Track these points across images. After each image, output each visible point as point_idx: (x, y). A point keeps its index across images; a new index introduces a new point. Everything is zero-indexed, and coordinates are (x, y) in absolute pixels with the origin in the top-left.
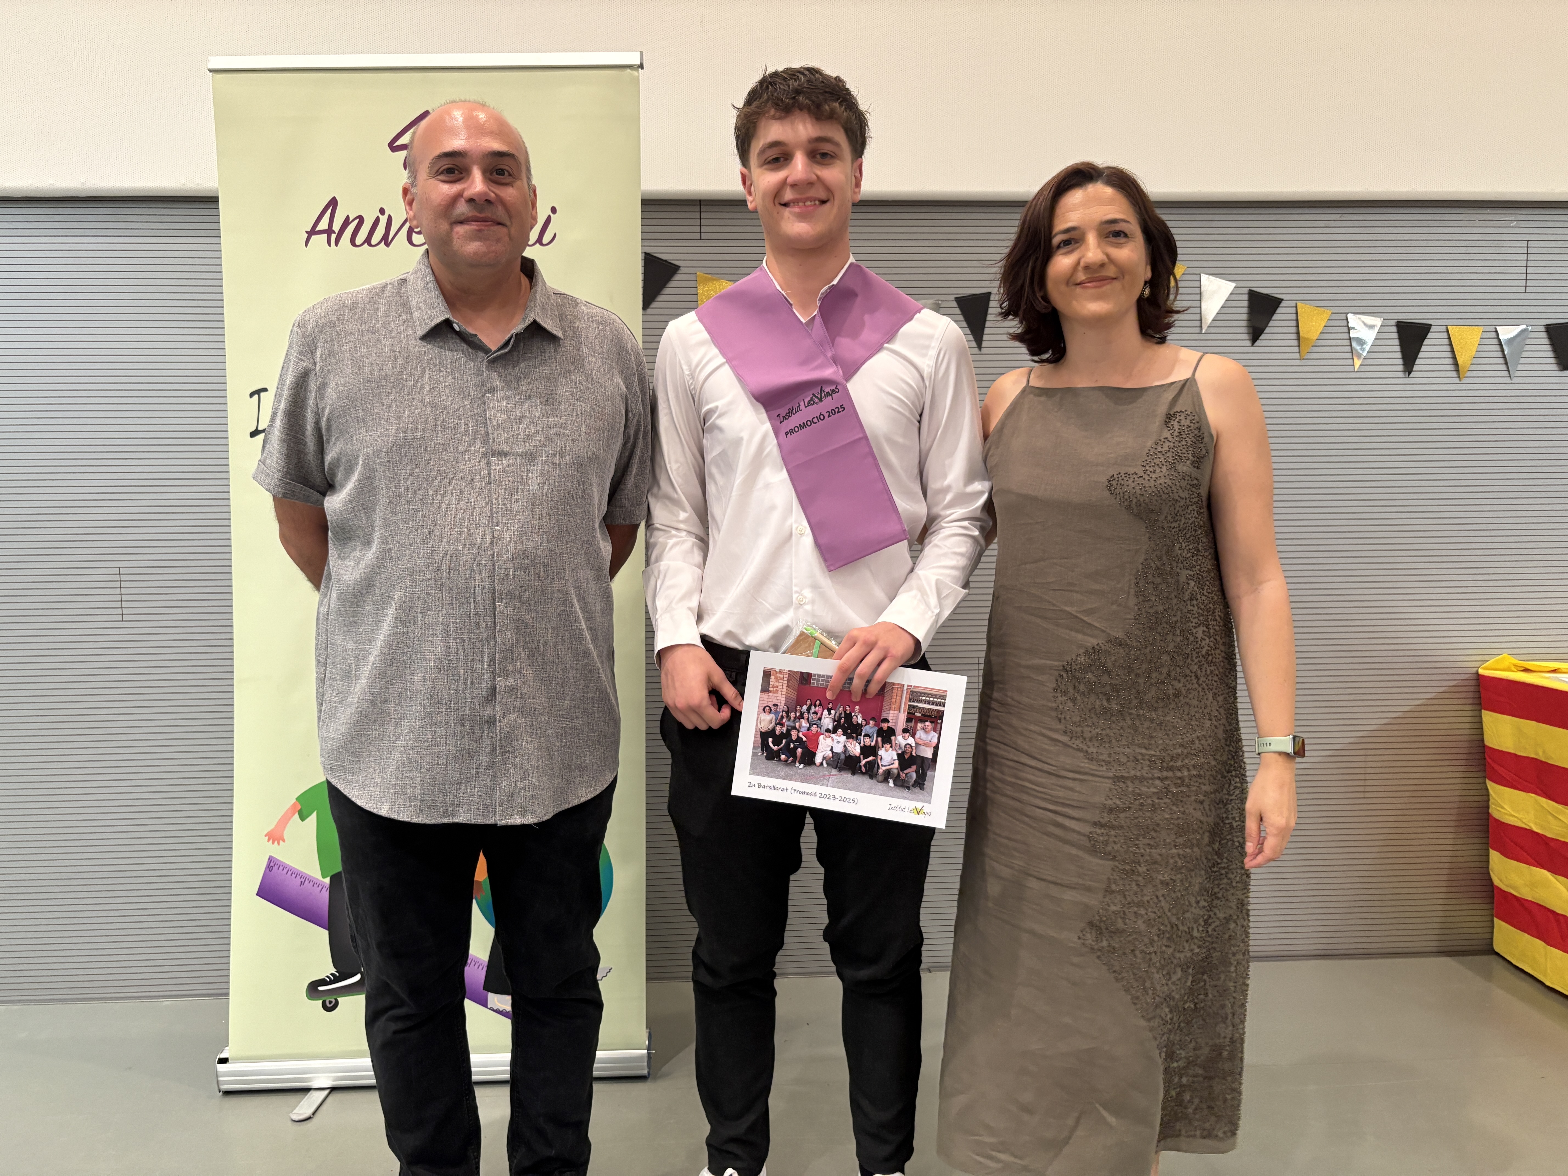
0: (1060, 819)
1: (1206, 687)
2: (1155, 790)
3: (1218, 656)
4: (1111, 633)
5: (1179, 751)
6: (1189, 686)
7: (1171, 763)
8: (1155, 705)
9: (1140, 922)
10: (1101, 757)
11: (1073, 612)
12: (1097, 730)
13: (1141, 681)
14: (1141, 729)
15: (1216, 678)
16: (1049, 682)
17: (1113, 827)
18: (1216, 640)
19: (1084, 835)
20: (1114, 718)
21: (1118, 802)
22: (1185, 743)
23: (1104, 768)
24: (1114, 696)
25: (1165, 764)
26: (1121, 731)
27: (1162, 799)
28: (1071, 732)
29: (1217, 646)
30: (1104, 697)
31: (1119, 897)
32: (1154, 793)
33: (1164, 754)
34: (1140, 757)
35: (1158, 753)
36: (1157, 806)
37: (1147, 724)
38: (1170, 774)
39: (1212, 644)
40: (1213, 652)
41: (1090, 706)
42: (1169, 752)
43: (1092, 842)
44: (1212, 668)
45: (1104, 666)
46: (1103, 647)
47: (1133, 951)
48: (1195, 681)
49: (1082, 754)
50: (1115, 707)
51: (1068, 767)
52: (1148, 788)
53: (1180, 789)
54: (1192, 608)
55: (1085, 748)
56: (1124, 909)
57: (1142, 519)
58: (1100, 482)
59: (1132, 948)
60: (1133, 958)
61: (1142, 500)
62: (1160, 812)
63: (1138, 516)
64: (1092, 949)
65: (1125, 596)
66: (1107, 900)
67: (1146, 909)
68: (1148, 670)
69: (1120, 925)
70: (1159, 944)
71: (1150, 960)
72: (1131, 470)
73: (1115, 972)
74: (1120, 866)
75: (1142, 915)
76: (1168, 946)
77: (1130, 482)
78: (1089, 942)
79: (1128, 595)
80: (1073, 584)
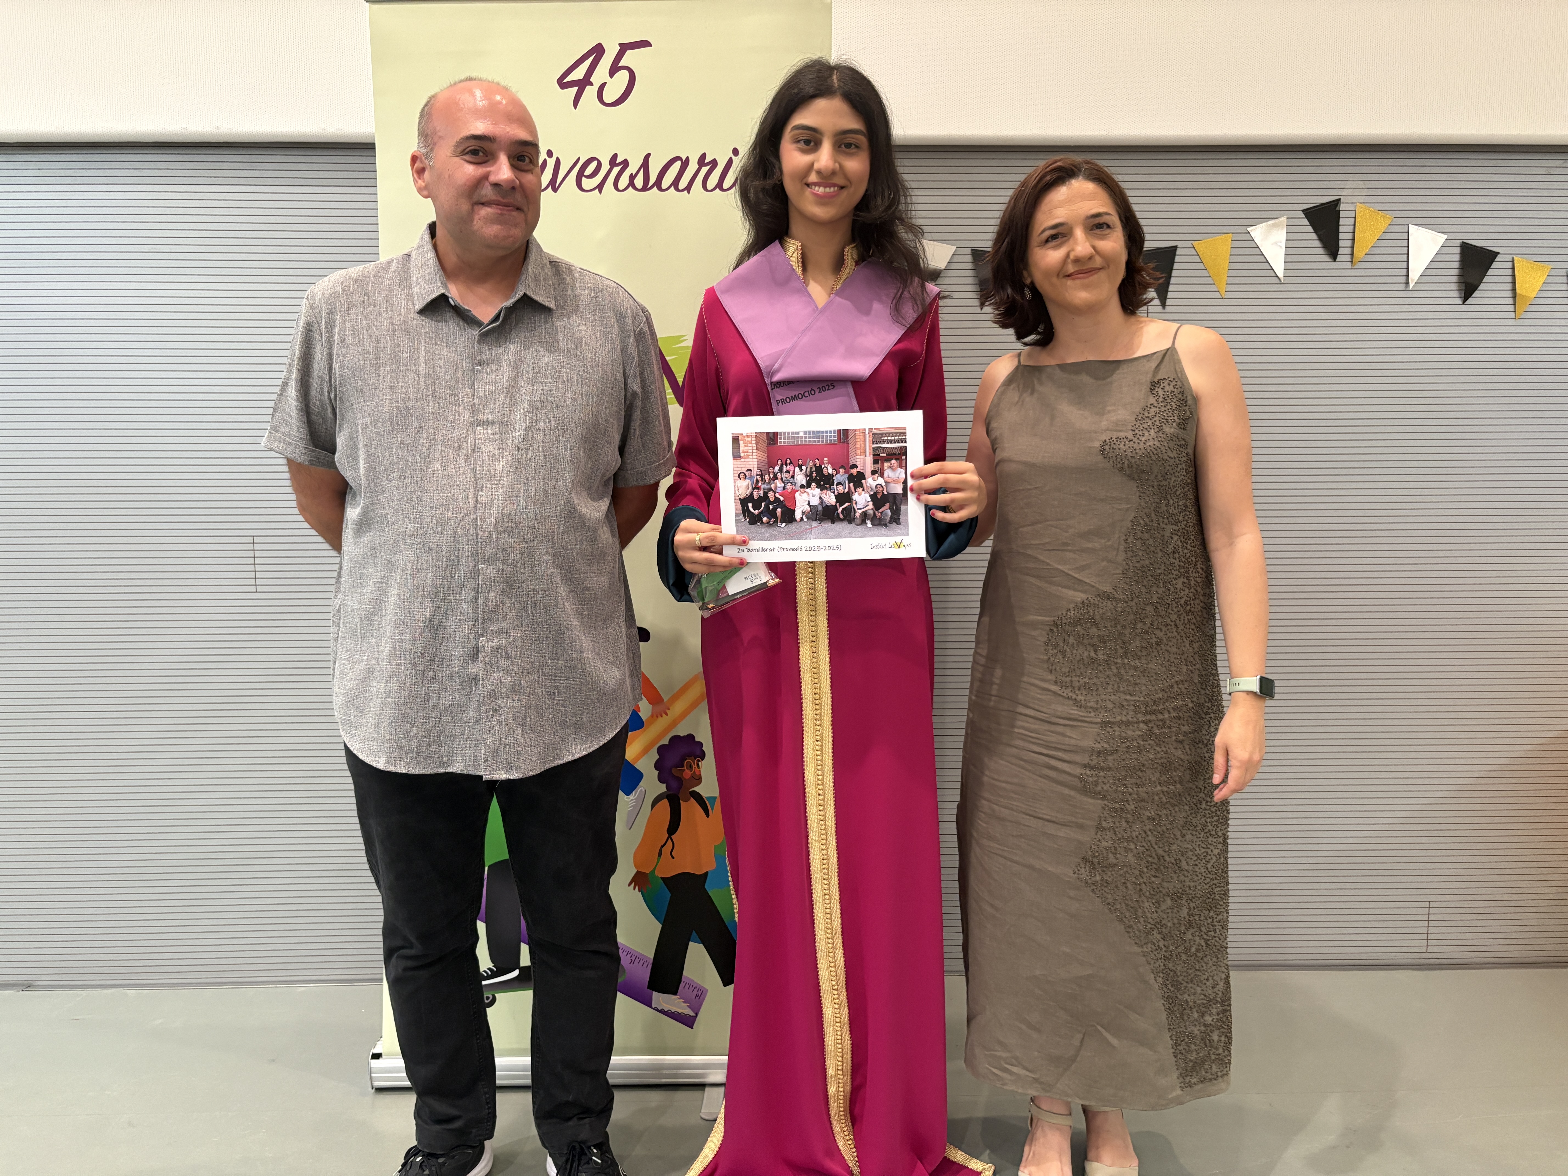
0: (1053, 762)
1: (1184, 635)
2: (1140, 733)
3: (1197, 606)
4: (1100, 588)
5: (1160, 695)
6: (1169, 635)
7: (1154, 707)
8: (1139, 654)
9: (1130, 855)
10: (1088, 704)
11: (1065, 571)
12: (1085, 680)
13: (1127, 632)
14: (1125, 677)
15: (1193, 627)
16: (1041, 636)
17: (1102, 769)
18: (1197, 591)
19: (1075, 776)
20: (1101, 668)
21: (1106, 746)
22: (1165, 688)
23: (1092, 714)
24: (1101, 647)
25: (1148, 709)
26: (1107, 680)
27: (1146, 741)
28: (1062, 682)
29: (1197, 596)
30: (1092, 649)
31: (1110, 834)
32: (1139, 736)
33: (1147, 699)
34: (1125, 703)
35: (1142, 699)
36: (1142, 748)
37: (1132, 672)
38: (1154, 717)
39: (1191, 595)
40: (1192, 602)
41: (1078, 658)
42: (1152, 697)
43: (1083, 783)
44: (1189, 617)
45: (1092, 619)
46: (1092, 601)
47: (1125, 883)
48: (1174, 630)
49: (1071, 702)
50: (1101, 656)
51: (1059, 714)
52: (1134, 732)
53: (1161, 731)
54: (1174, 561)
55: (1074, 696)
56: (1116, 845)
57: (1133, 479)
58: (1094, 447)
59: (1123, 881)
60: (1125, 890)
61: (1133, 461)
62: (1145, 753)
63: (1130, 477)
64: (1087, 883)
65: (1115, 553)
66: (1099, 836)
67: (1135, 844)
68: (1133, 621)
69: (1112, 859)
70: (1148, 875)
71: (1141, 890)
72: (1122, 435)
73: (1108, 904)
74: (1110, 805)
75: (1131, 850)
76: (1157, 877)
77: (1122, 446)
78: (1084, 877)
79: (1118, 552)
80: (1067, 544)
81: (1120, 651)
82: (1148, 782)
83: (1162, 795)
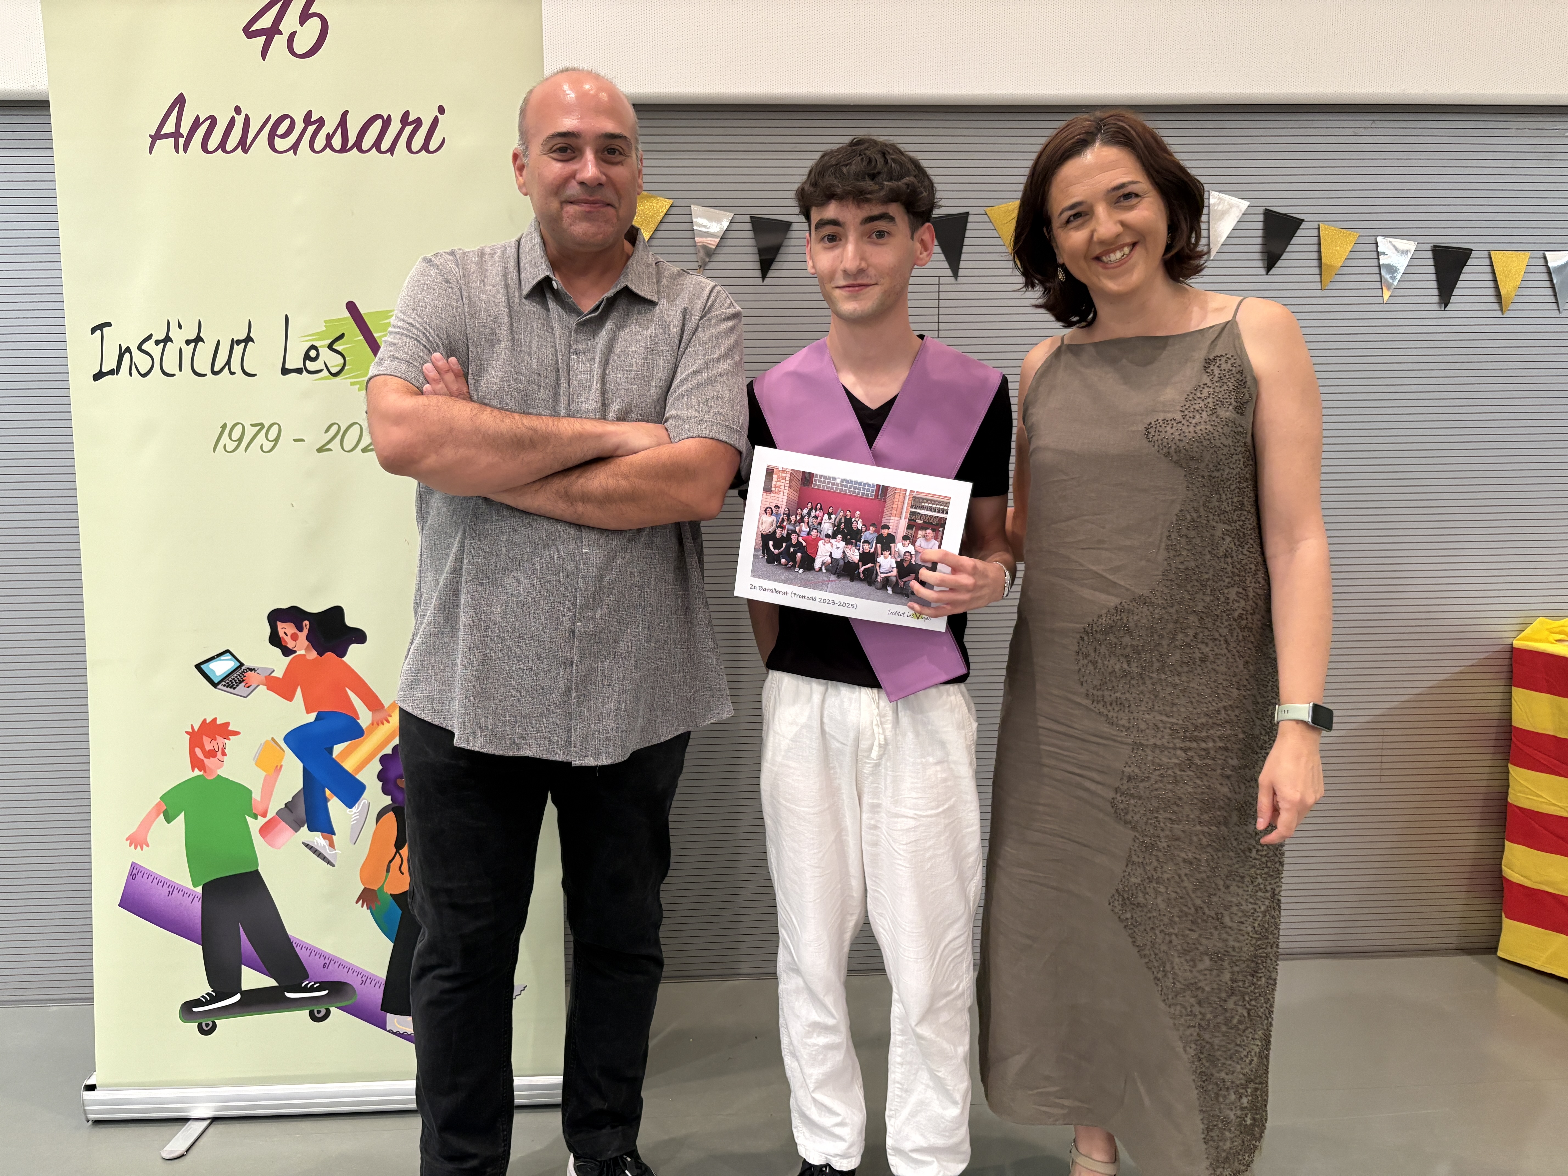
2: (1177, 761)
4: (1137, 591)
5: (1204, 720)
7: (1195, 733)
10: (1120, 723)
11: (1099, 571)
12: (1116, 694)
13: (1165, 642)
14: (1162, 695)
16: (1071, 644)
18: (1256, 604)
19: (1108, 801)
20: (1133, 682)
21: (1137, 771)
22: (1210, 713)
23: (1124, 734)
24: (1134, 658)
25: (1187, 734)
26: (1141, 696)
27: (1185, 771)
28: (1093, 696)
30: (1124, 660)
32: (1175, 764)
33: (1187, 723)
34: (1160, 725)
35: (1180, 722)
36: (1178, 779)
37: (1169, 690)
38: (1194, 745)
39: (1249, 608)
40: (1249, 617)
41: (1110, 669)
42: (1193, 721)
43: (1114, 809)
45: (1126, 626)
46: (1126, 606)
49: (1103, 719)
50: (1134, 669)
52: (1170, 758)
53: (1204, 761)
55: (1106, 712)
57: (1181, 466)
58: (1138, 431)
60: (1153, 936)
61: (1181, 446)
63: (1177, 464)
64: (1120, 918)
65: (1155, 551)
66: (1129, 870)
67: (1167, 888)
68: (1173, 631)
69: (1141, 898)
70: (1180, 926)
71: (1171, 941)
72: (1169, 416)
73: (1138, 946)
74: (1141, 839)
75: (1161, 894)
76: (1192, 930)
77: (1169, 428)
78: (1117, 910)
79: (1159, 550)
80: (1103, 542)
81: (1156, 665)
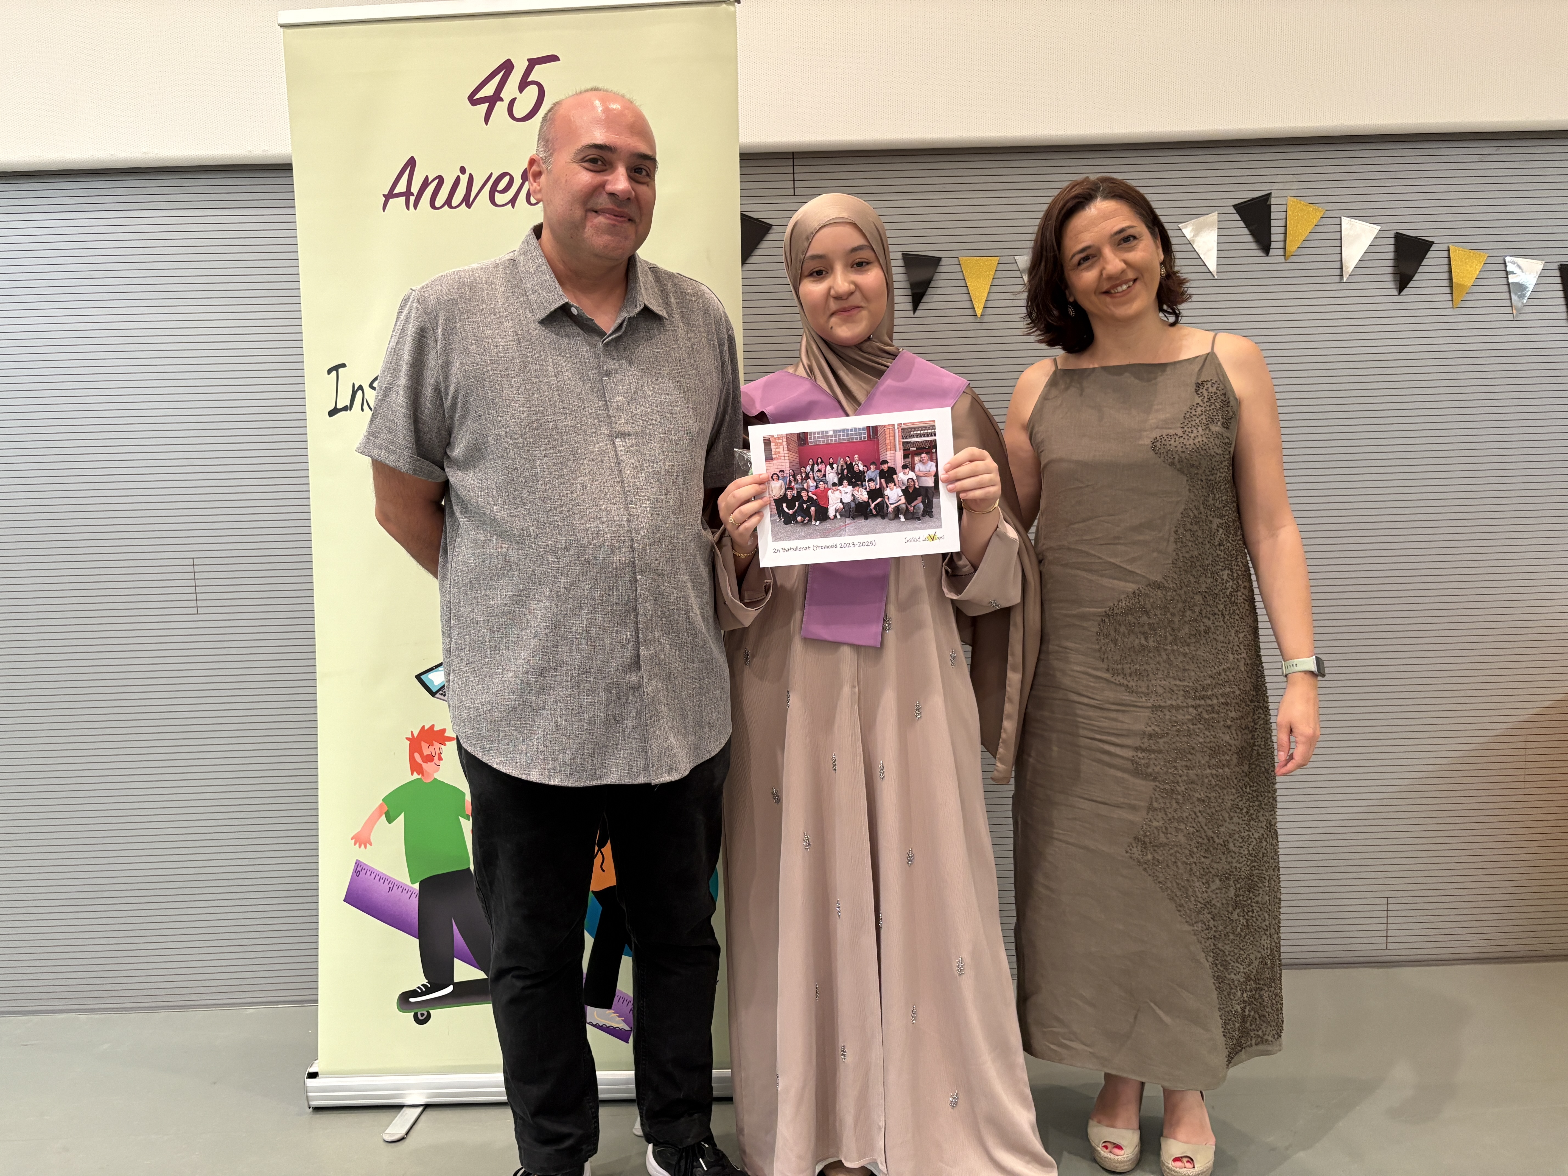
0: (1106, 747)
4: (1151, 577)
5: (1209, 682)
7: (1203, 693)
8: (1188, 641)
10: (1140, 690)
11: (1117, 563)
12: (1136, 666)
13: (1176, 619)
14: (1175, 663)
15: (1237, 617)
16: (1093, 627)
17: (1153, 751)
18: (1239, 583)
19: (1127, 759)
20: (1151, 655)
21: (1157, 729)
22: (1213, 675)
23: (1143, 699)
24: (1151, 634)
25: (1197, 694)
26: (1158, 666)
27: (1196, 725)
28: (1113, 669)
30: (1142, 636)
31: (1161, 814)
33: (1196, 685)
34: (1175, 688)
35: (1191, 684)
37: (1181, 658)
38: (1202, 702)
41: (1129, 646)
42: (1201, 683)
43: (1135, 765)
44: (1234, 608)
45: (1143, 608)
46: (1142, 590)
49: (1123, 689)
50: (1151, 643)
51: (1111, 700)
54: (1220, 552)
55: (1126, 683)
56: (1166, 825)
57: (1183, 473)
58: (1145, 445)
59: (1174, 860)
60: (1175, 869)
61: (1183, 457)
62: (1194, 737)
63: (1181, 471)
64: (1139, 862)
65: (1165, 544)
66: (1150, 816)
67: (1186, 825)
68: (1182, 609)
69: (1162, 838)
70: (1198, 855)
71: (1191, 870)
72: (1172, 432)
73: (1160, 882)
74: (1161, 787)
75: (1182, 831)
76: (1206, 857)
77: (1172, 442)
78: (1136, 856)
79: (1168, 543)
80: (1119, 538)
81: (1170, 638)
82: (1198, 764)
83: (1211, 778)
